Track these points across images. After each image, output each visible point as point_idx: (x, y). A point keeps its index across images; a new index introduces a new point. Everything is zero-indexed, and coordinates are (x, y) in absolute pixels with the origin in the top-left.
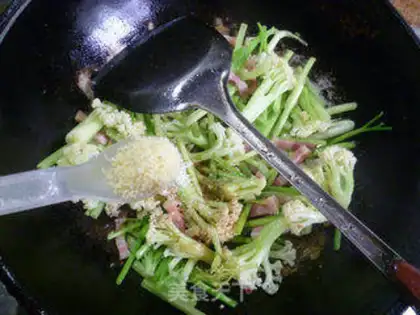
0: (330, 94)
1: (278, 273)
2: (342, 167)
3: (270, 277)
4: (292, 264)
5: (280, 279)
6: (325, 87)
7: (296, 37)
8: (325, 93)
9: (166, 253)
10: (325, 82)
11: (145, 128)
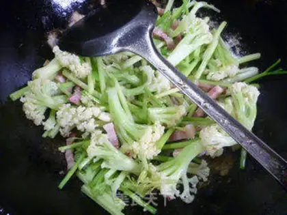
0: (238, 50)
1: (194, 186)
2: (247, 99)
3: (187, 189)
4: (205, 179)
5: (195, 191)
6: (234, 44)
7: (212, 7)
8: (234, 49)
9: (103, 165)
10: (233, 41)
11: (91, 68)
